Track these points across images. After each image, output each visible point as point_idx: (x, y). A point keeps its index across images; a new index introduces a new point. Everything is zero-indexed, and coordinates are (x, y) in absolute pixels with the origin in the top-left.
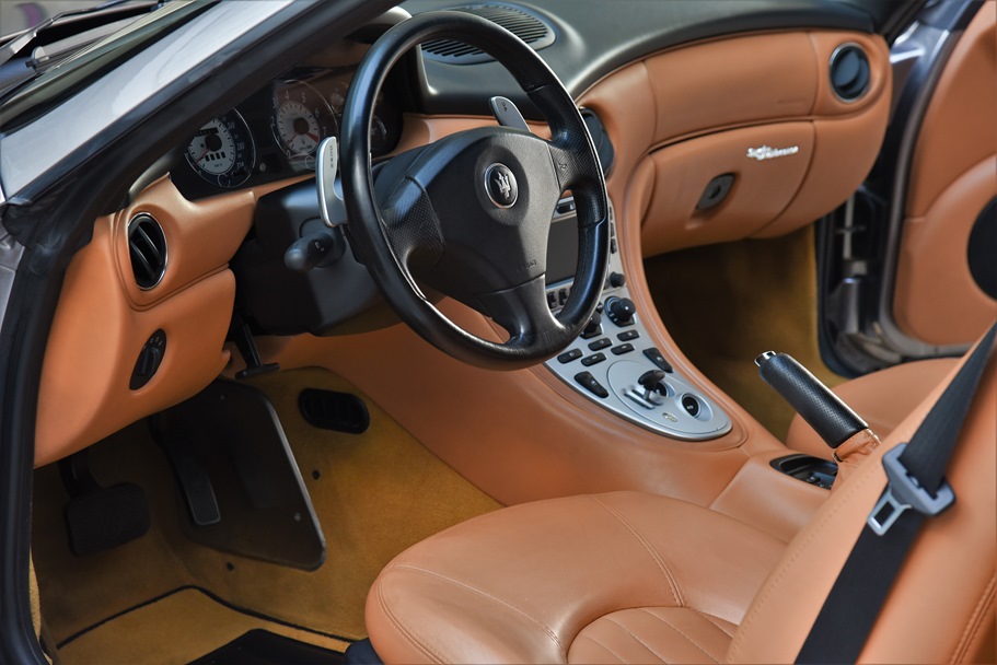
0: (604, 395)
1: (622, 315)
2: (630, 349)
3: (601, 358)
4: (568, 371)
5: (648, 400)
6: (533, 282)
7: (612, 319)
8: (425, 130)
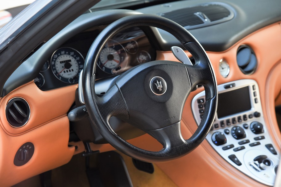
0: (240, 164)
1: (258, 130)
2: (259, 144)
3: (243, 148)
4: (226, 154)
5: (260, 168)
6: (172, 125)
7: (252, 131)
8: (163, 57)
